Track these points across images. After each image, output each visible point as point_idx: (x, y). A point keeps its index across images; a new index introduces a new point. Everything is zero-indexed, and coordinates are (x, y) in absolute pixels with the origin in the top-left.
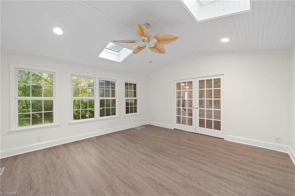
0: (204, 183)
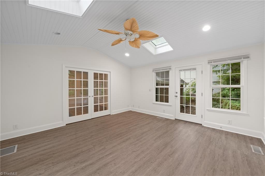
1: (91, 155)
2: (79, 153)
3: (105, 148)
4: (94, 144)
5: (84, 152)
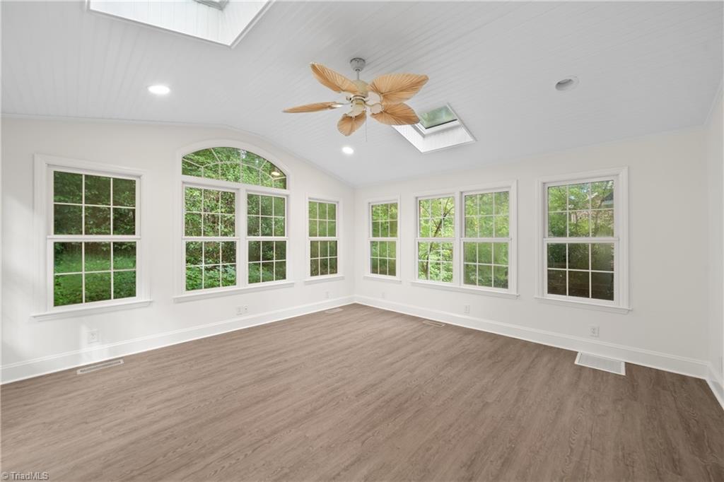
0: (224, 467)
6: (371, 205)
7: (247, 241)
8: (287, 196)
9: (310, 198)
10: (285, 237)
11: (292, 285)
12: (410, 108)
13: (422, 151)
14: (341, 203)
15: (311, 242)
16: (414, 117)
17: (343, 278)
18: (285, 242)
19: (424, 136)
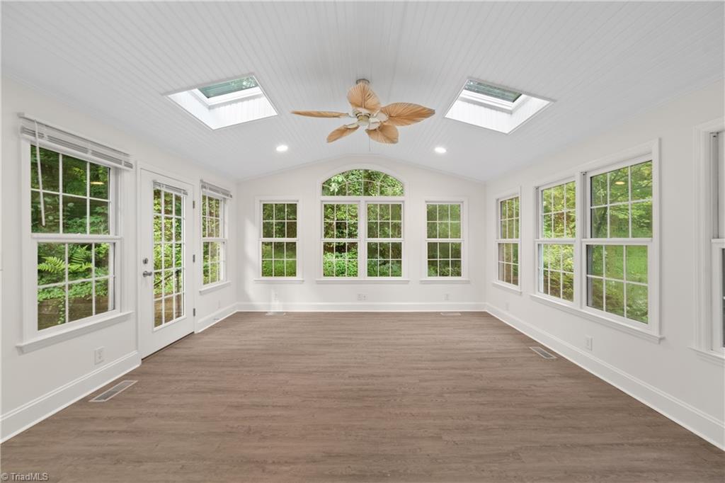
1: (452, 379)
2: (476, 392)
3: (420, 381)
4: (439, 400)
5: (467, 392)
6: (500, 201)
7: (367, 242)
8: (403, 202)
9: (426, 202)
10: (402, 239)
11: (407, 282)
12: (411, 104)
13: (507, 132)
14: (466, 203)
15: (428, 243)
16: (422, 110)
17: (468, 282)
18: (401, 243)
19: (510, 112)
